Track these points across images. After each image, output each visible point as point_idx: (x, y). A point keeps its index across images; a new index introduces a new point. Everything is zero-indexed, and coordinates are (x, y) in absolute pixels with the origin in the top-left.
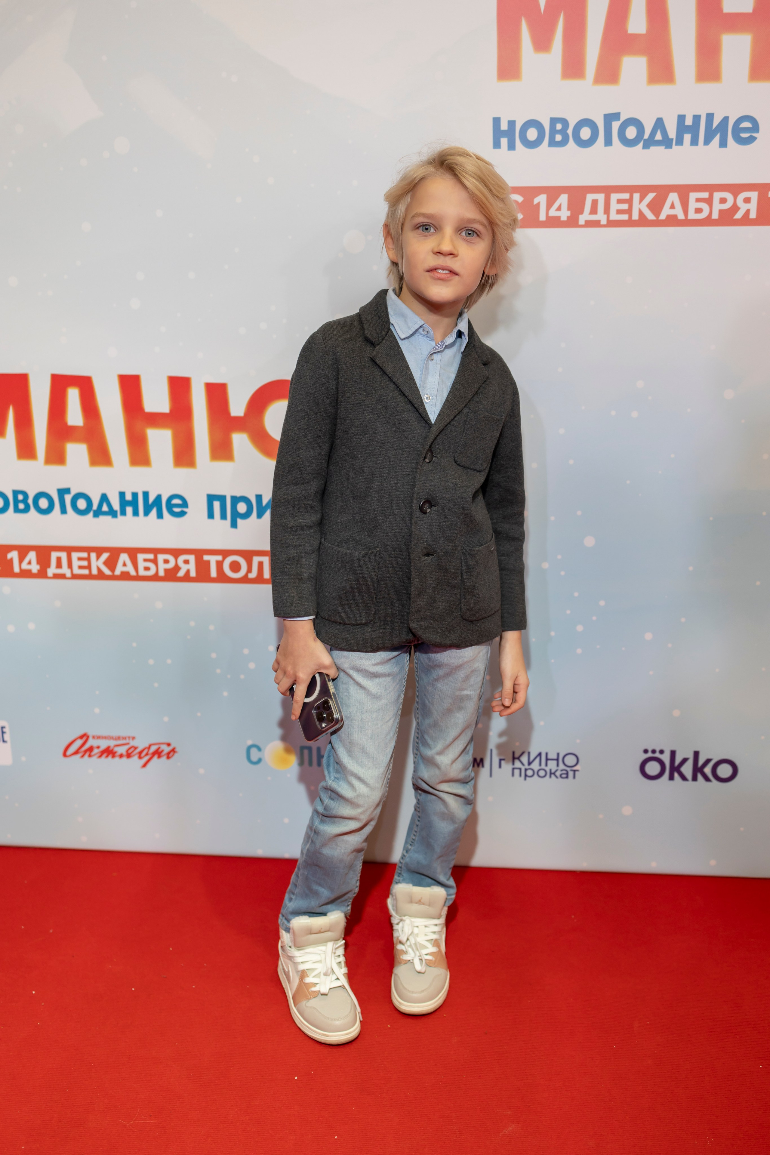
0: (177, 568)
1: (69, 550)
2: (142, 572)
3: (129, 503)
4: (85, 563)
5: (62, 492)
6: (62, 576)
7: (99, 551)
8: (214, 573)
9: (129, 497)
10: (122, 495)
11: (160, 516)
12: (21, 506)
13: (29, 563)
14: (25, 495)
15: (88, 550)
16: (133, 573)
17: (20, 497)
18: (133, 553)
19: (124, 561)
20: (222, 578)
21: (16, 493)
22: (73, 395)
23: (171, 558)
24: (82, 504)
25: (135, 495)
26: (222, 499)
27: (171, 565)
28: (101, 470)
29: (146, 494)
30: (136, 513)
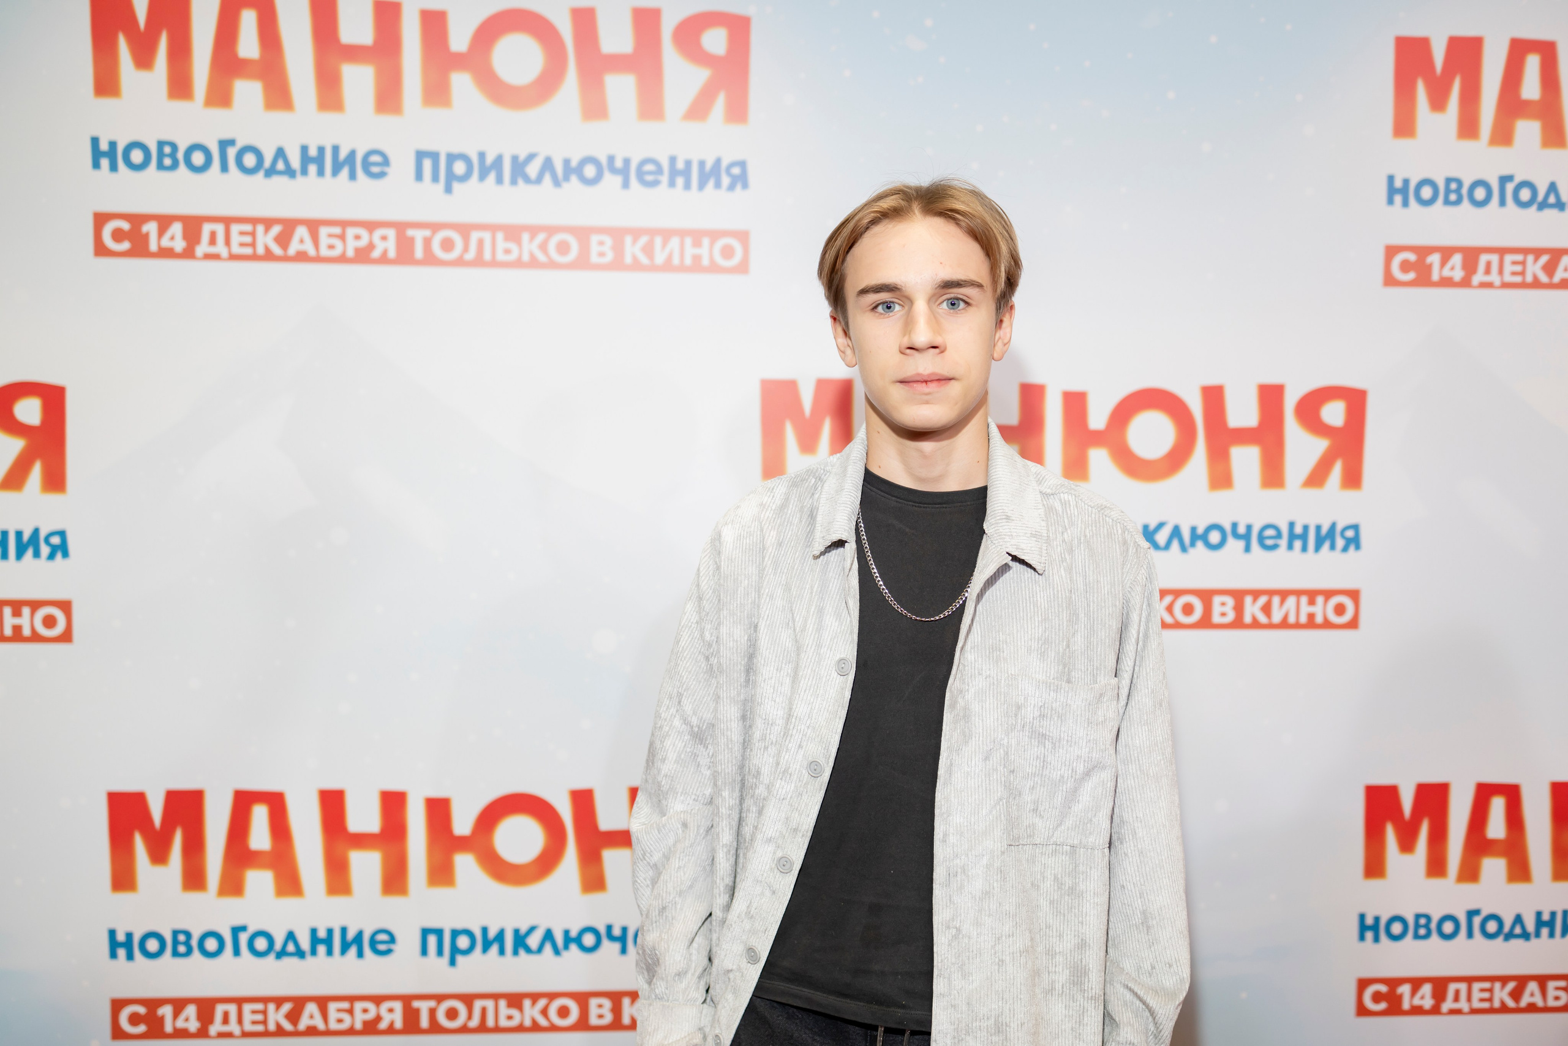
0: (378, 1018)
1: (240, 1001)
2: (333, 1026)
3: (322, 941)
4: (260, 1017)
5: (236, 931)
6: (229, 1035)
7: (279, 1001)
8: (424, 1022)
9: (322, 934)
10: (314, 931)
11: (360, 954)
12: (182, 949)
13: (187, 1020)
14: (188, 935)
15: (265, 1000)
16: (321, 1026)
17: (182, 938)
18: (323, 1002)
19: (311, 1015)
20: (435, 1028)
21: (175, 933)
22: (260, 815)
23: (371, 1006)
24: (261, 944)
25: (330, 932)
26: (439, 933)
27: (370, 1016)
28: (290, 903)
29: (344, 930)
30: (330, 952)
